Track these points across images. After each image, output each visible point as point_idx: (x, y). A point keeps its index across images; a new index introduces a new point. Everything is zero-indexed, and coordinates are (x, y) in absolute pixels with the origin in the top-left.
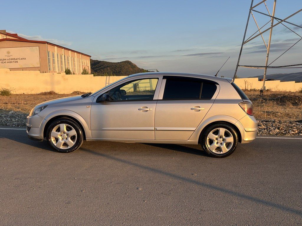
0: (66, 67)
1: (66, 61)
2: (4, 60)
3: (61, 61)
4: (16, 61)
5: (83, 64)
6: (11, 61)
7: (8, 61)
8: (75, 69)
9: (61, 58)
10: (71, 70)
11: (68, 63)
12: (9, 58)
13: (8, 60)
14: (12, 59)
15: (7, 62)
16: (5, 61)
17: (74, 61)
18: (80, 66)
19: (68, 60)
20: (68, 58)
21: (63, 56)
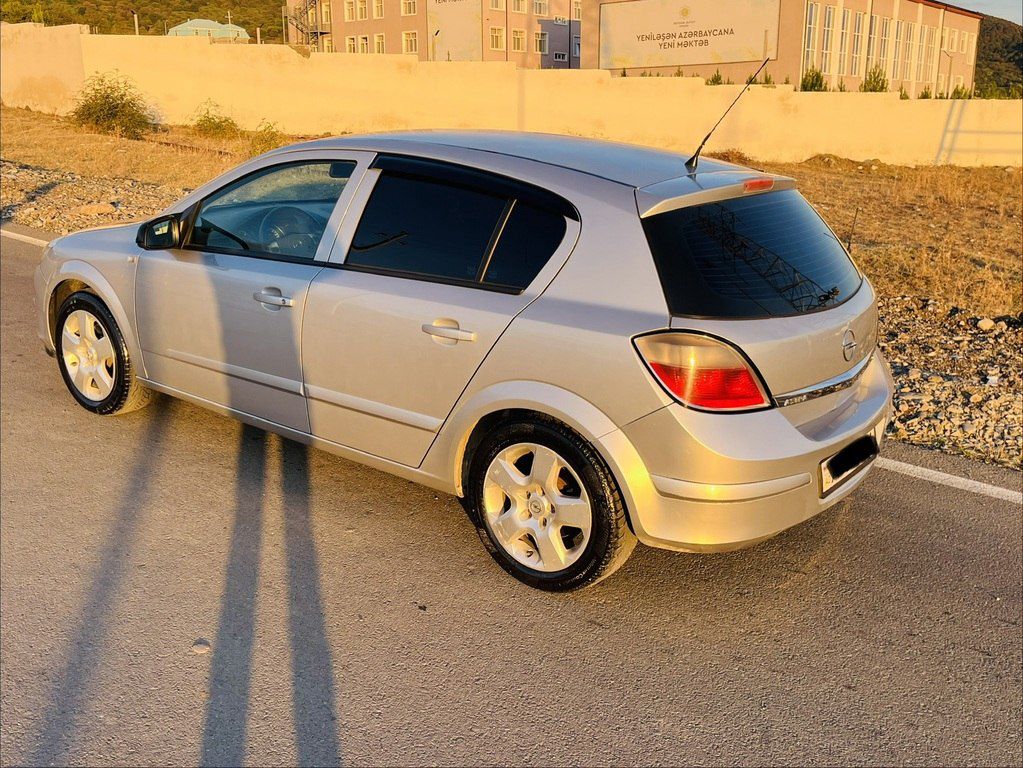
0: (874, 59)
1: (876, 36)
2: (670, 36)
3: (856, 39)
4: (704, 38)
5: (945, 48)
6: (688, 39)
7: (681, 40)
8: (905, 67)
9: (857, 27)
10: (889, 76)
11: (883, 43)
12: (682, 30)
13: (681, 36)
14: (692, 34)
15: (676, 45)
16: (670, 41)
17: (909, 36)
18: (929, 55)
19: (884, 33)
20: (885, 25)
21: (867, 18)
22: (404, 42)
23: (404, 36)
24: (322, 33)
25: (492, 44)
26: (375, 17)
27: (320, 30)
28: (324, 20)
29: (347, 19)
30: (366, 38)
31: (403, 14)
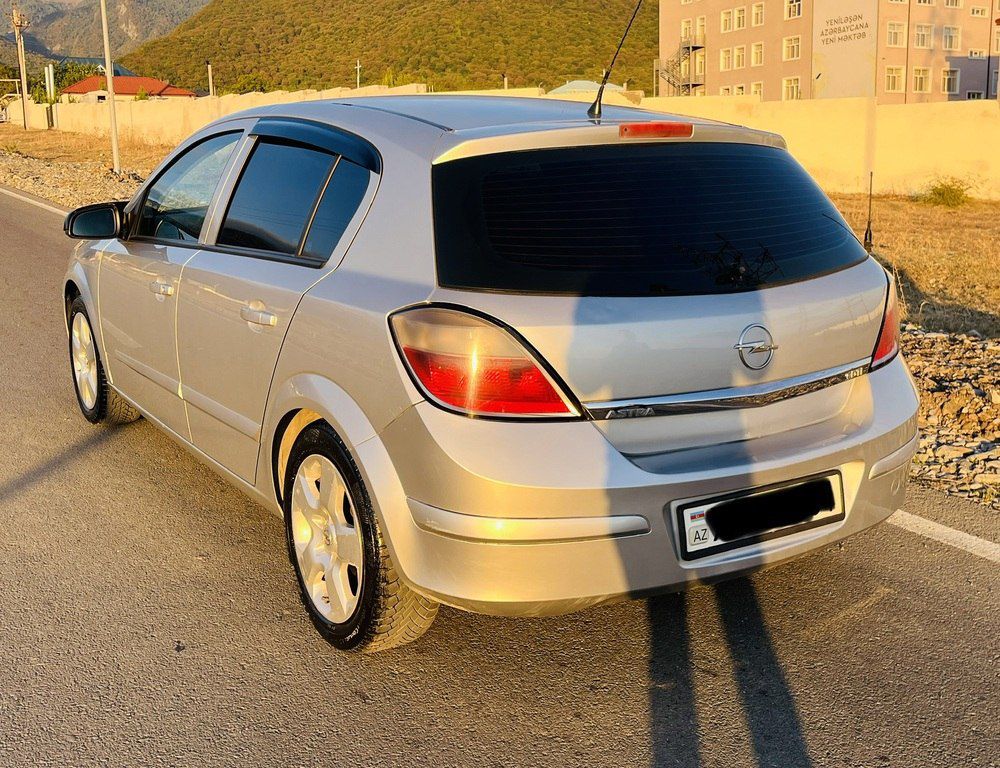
22: (784, 89)
23: (785, 83)
24: (694, 86)
25: (888, 88)
26: (753, 64)
27: (692, 82)
28: (698, 71)
29: (722, 68)
30: (742, 88)
31: (784, 59)
